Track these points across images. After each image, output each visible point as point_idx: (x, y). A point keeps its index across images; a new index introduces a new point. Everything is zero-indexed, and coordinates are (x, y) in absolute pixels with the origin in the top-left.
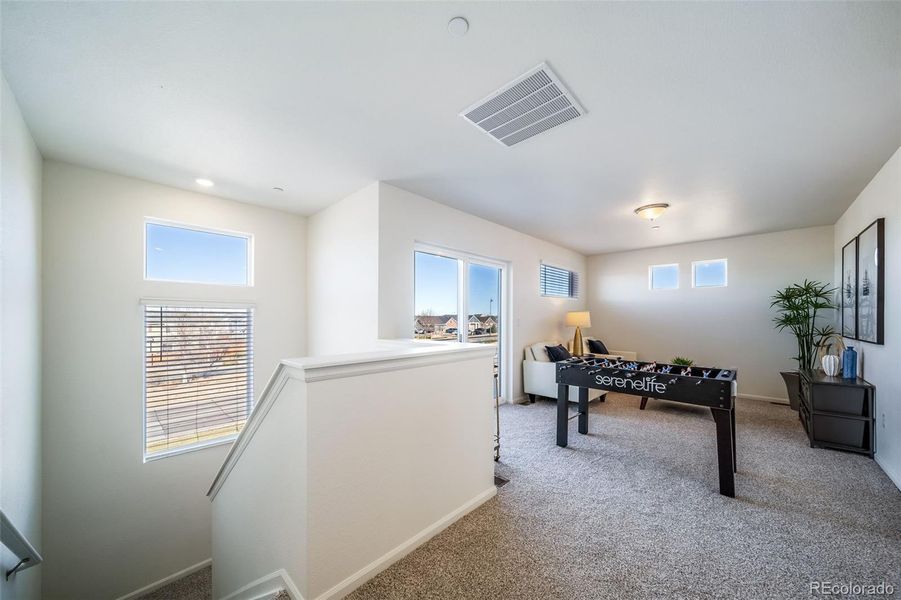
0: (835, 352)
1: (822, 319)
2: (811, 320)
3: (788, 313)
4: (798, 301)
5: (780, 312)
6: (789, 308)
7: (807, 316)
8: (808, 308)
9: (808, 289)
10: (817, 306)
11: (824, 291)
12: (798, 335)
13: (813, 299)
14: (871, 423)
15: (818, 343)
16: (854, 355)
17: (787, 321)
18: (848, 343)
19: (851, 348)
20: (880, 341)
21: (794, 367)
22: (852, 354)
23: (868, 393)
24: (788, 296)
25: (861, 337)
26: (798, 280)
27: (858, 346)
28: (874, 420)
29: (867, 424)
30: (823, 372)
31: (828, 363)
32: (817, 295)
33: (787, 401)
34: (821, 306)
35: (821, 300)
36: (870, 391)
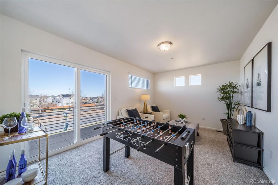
0: (243, 113)
1: (236, 98)
2: (231, 98)
3: (223, 95)
4: (226, 91)
5: (220, 95)
6: (223, 93)
7: (230, 97)
8: (230, 93)
9: (230, 86)
10: (234, 92)
11: (236, 86)
12: (226, 104)
13: (232, 90)
14: (261, 152)
15: (234, 108)
16: (251, 114)
17: (223, 98)
18: (249, 109)
19: (250, 112)
20: (269, 110)
21: (225, 117)
22: (250, 114)
23: (260, 135)
24: (223, 89)
25: (254, 106)
26: (226, 82)
27: (253, 111)
28: (263, 150)
29: (259, 152)
30: (237, 122)
31: (240, 118)
32: (234, 88)
33: (222, 130)
34: (236, 92)
35: (235, 90)
36: (261, 134)
